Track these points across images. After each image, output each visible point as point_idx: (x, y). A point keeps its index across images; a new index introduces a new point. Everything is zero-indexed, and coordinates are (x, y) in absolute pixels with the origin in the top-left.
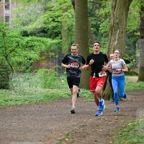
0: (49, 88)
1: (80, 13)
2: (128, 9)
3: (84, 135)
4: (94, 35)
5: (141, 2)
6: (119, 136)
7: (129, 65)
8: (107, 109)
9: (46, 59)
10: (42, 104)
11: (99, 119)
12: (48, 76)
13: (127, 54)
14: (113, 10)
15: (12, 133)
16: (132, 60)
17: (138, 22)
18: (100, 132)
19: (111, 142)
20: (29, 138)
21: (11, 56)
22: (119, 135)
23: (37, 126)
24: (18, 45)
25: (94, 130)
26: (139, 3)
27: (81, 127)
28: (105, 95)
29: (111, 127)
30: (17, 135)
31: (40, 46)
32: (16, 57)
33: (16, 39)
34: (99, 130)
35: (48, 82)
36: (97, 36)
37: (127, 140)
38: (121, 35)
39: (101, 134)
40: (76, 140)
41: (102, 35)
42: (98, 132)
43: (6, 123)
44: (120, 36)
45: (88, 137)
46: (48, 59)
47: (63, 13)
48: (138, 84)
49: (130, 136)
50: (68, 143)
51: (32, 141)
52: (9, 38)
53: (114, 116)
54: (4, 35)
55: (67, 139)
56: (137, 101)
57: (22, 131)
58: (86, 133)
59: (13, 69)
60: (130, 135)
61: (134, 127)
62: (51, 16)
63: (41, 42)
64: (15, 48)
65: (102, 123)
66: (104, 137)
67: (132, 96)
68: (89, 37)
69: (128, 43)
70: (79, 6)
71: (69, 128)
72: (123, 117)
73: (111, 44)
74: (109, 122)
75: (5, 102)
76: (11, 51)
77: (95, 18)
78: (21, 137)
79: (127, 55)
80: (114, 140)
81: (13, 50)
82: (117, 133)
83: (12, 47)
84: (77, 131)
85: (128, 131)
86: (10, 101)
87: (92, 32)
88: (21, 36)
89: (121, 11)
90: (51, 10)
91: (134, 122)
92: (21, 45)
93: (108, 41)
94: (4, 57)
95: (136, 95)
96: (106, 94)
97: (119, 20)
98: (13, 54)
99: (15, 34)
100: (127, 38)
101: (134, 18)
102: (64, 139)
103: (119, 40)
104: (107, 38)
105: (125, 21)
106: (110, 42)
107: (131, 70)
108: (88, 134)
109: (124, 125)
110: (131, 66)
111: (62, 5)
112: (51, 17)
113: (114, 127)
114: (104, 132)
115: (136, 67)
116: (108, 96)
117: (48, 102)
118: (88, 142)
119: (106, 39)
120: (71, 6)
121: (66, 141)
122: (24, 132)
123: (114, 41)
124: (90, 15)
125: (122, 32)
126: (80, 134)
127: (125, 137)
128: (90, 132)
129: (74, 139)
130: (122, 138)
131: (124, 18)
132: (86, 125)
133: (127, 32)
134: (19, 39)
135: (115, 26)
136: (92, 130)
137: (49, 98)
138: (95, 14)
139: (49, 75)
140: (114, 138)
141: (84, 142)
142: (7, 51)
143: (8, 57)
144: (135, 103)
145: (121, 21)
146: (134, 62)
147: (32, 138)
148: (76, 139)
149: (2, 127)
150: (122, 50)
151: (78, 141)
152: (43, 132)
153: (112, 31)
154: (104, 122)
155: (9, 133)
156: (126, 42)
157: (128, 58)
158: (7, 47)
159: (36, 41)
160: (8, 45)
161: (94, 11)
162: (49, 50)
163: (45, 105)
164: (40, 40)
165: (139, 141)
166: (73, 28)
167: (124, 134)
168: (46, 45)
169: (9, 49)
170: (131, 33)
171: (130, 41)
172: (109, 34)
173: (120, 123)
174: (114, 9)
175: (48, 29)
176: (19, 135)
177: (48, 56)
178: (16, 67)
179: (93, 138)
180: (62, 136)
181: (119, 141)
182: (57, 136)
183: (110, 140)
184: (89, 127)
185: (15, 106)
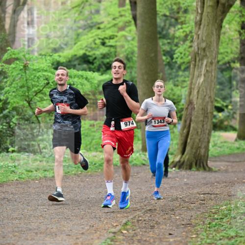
0: (97, 151)
1: (145, 33)
2: (221, 27)
3: (151, 225)
4: (167, 67)
5: (240, 16)
6: (207, 227)
7: (223, 115)
8: (188, 184)
9: (92, 105)
10: (85, 176)
11: (174, 200)
12: (94, 132)
13: (218, 97)
14: (197, 29)
15: (39, 221)
16: (227, 106)
17: (237, 48)
18: (177, 220)
19: (194, 236)
20: (65, 229)
21: (37, 100)
22: (206, 224)
23: (78, 211)
24: (48, 83)
25: (166, 216)
26: (238, 18)
27: (146, 212)
28: (184, 162)
29: (194, 212)
30: (46, 225)
31: (82, 85)
32: (44, 102)
33: (44, 73)
34: (174, 217)
35: (96, 142)
36: (172, 69)
37: (219, 233)
38: (209, 67)
39: (179, 223)
40: (139, 233)
41: (179, 67)
42: (173, 220)
43: (29, 206)
44: (208, 69)
45: (158, 228)
46: (94, 106)
47: (118, 32)
48: (237, 145)
49: (224, 227)
50: (126, 236)
51: (70, 234)
52: (34, 72)
53: (198, 195)
54: (26, 67)
55: (125, 232)
56: (234, 171)
57: (54, 218)
58: (154, 222)
59: (41, 121)
60: (224, 224)
61: (229, 212)
62: (100, 37)
63: (83, 79)
64: (44, 88)
65: (180, 206)
66: (183, 228)
67: (227, 163)
68: (159, 70)
69: (220, 81)
70: (143, 22)
71: (128, 214)
72: (213, 196)
73: (194, 81)
74: (190, 205)
75: (28, 173)
76: (36, 93)
77: (169, 41)
78: (52, 228)
79: (219, 99)
80: (198, 233)
81: (40, 91)
82: (204, 222)
83: (38, 86)
84: (140, 218)
85: (221, 219)
86: (35, 172)
87: (165, 63)
88: (53, 70)
89: (210, 28)
90: (99, 28)
91: (230, 204)
92: (52, 83)
93: (188, 77)
94: (25, 102)
95: (233, 162)
96: (186, 160)
97: (207, 44)
98: (39, 97)
99: (42, 66)
100: (220, 73)
101: (229, 41)
102: (120, 231)
103: (207, 75)
104: (188, 71)
105: (215, 45)
106: (192, 79)
107: (226, 123)
108: (157, 223)
109: (214, 209)
110: (225, 117)
111: (116, 19)
112: (99, 39)
113: (199, 213)
114: (183, 220)
115: (233, 118)
116: (188, 163)
117: (95, 173)
118: (158, 236)
119: (187, 73)
120: (130, 22)
121: (123, 235)
122: (57, 219)
123: (199, 76)
124: (161, 36)
125: (211, 63)
126: (145, 224)
127: (216, 228)
128: (161, 220)
129: (136, 232)
130: (211, 230)
131: (214, 41)
132: (155, 210)
133: (218, 62)
134: (50, 74)
135: (201, 54)
136: (164, 217)
137: (96, 167)
138: (169, 34)
139: (97, 130)
140: (199, 229)
141: (152, 235)
142: (30, 93)
143: (32, 102)
144: (232, 174)
145: (209, 46)
146: (229, 111)
147: (69, 229)
148: (139, 230)
149: (23, 211)
150: (212, 91)
151: (142, 234)
152: (86, 220)
153: (195, 62)
154: (182, 205)
155: (33, 221)
156: (218, 78)
157: (220, 103)
158: (31, 87)
159: (75, 76)
160: (32, 83)
161: (167, 30)
162: (97, 91)
163: (90, 177)
164: (82, 76)
165: (238, 234)
166: (135, 56)
167: (214, 223)
168: (91, 83)
169: (33, 90)
170: (225, 64)
171: (223, 77)
172: (190, 66)
173: (208, 206)
174: (198, 26)
175: (95, 58)
176: (49, 225)
177: (95, 101)
178: (45, 118)
179: (166, 229)
180: (117, 226)
181: (207, 234)
182: (110, 226)
183: (193, 232)
184: (159, 212)
185: (43, 179)
